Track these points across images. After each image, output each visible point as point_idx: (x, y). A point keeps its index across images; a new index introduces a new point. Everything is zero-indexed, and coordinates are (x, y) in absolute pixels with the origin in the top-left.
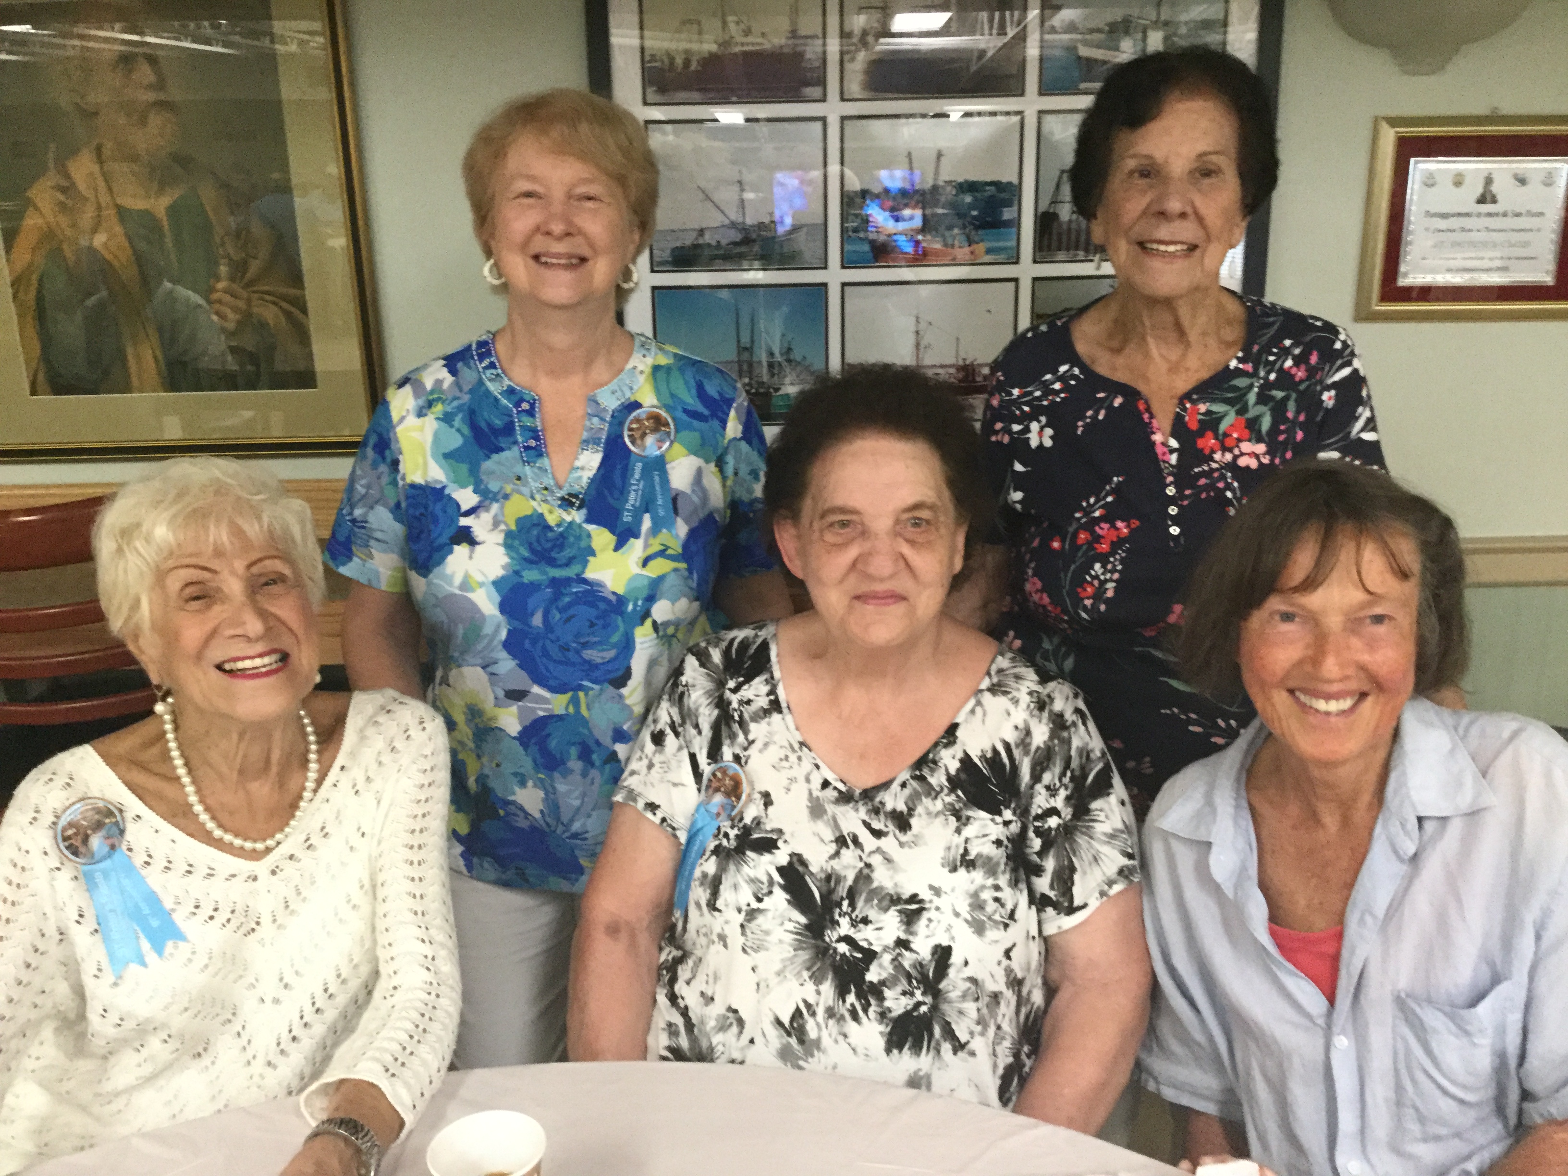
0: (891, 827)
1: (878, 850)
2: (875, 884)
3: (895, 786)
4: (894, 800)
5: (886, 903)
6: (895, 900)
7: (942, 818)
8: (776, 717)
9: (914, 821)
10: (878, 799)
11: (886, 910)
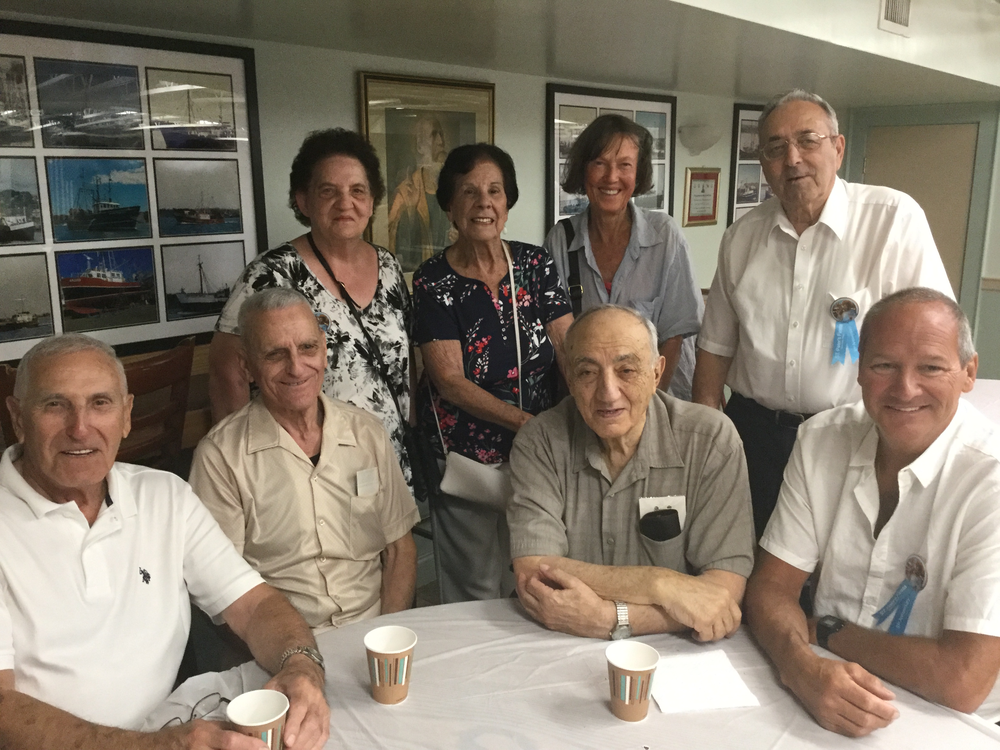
0: (379, 321)
1: (378, 330)
2: (383, 342)
3: (373, 306)
4: (375, 311)
5: (389, 347)
6: (392, 345)
7: (391, 314)
8: (323, 292)
9: (384, 317)
10: (369, 312)
11: (390, 349)
